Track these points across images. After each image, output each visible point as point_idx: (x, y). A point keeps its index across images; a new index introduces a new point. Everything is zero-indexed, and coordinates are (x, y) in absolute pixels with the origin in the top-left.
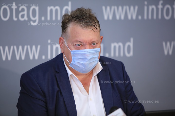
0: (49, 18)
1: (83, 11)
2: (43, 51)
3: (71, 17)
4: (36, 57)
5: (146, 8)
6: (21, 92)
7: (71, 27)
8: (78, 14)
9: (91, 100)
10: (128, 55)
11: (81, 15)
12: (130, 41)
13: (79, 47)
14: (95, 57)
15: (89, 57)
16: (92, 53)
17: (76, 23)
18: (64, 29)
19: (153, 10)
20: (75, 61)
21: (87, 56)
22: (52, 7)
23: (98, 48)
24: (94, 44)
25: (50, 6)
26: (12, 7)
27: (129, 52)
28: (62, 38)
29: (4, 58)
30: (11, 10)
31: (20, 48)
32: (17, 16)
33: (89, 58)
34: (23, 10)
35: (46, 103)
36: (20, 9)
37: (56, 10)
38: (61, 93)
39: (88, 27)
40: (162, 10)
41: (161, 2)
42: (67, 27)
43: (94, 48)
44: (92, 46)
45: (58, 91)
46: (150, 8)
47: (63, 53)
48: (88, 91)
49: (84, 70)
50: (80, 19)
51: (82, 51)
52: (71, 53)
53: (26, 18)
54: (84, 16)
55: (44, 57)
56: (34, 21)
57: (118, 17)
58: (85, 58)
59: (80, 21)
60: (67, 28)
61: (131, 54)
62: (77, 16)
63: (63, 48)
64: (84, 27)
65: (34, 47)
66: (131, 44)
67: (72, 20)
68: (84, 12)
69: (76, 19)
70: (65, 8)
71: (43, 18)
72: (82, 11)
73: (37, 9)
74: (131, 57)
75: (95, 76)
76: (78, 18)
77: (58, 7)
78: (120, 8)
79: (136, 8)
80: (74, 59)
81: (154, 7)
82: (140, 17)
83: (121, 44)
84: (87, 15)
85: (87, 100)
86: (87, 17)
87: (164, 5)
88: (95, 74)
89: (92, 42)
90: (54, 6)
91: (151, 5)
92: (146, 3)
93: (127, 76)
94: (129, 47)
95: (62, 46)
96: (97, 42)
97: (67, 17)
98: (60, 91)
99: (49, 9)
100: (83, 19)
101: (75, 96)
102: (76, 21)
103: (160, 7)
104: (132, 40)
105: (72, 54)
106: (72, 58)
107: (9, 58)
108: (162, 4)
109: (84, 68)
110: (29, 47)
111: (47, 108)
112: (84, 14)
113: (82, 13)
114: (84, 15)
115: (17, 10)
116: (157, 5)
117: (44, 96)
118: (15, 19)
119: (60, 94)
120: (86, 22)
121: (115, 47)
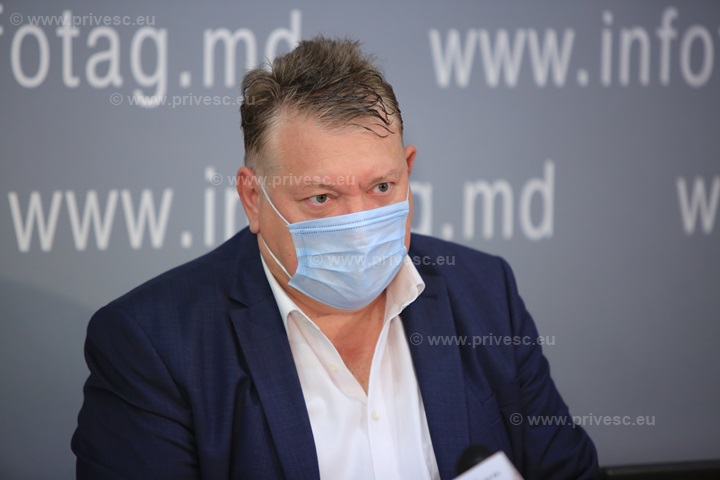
0: (209, 79)
1: (326, 55)
2: (186, 216)
3: (276, 84)
4: (157, 239)
5: (607, 38)
6: (89, 388)
7: (281, 124)
8: (306, 68)
9: (375, 419)
10: (532, 233)
11: (319, 72)
12: (541, 175)
13: (320, 208)
14: (393, 241)
15: (365, 244)
16: (379, 225)
17: (302, 107)
18: (251, 135)
19: (636, 45)
20: (310, 265)
21: (355, 242)
22: (223, 34)
23: (401, 201)
24: (383, 187)
25: (215, 27)
26: (60, 32)
27: (537, 220)
28: (247, 171)
29: (24, 243)
30: (56, 44)
31: (92, 199)
32: (79, 70)
33: (366, 249)
34: (103, 44)
35: (191, 430)
36: (92, 40)
37: (241, 46)
38: (253, 388)
39: (352, 121)
40: (676, 46)
41: (670, 14)
42: (264, 128)
43: (383, 202)
44: (375, 197)
45: (241, 383)
46: (627, 38)
47: (259, 231)
48: (364, 382)
49: (349, 297)
50: (314, 92)
51: (337, 221)
52: (290, 234)
53: (114, 77)
54: (332, 73)
55: (186, 240)
56: (150, 91)
57: (492, 77)
58: (350, 249)
59: (316, 101)
60: (265, 133)
61: (547, 227)
62: (300, 79)
63: (256, 210)
64: (336, 124)
65: (147, 198)
66: (547, 188)
67: (281, 97)
68: (329, 58)
69: (299, 90)
70: (278, 35)
71: (185, 79)
72: (322, 53)
73: (161, 38)
74: (544, 241)
75: (392, 321)
76: (307, 88)
77: (246, 35)
78: (502, 38)
79: (569, 37)
80: (306, 256)
81: (641, 34)
82: (583, 78)
83: (504, 188)
84: (344, 69)
85: (362, 419)
86: (342, 80)
87: (680, 26)
88: (394, 311)
89: (375, 181)
90: (233, 30)
91: (630, 26)
92: (608, 18)
93: (527, 319)
94: (537, 198)
95: (252, 202)
96: (392, 178)
97: (262, 86)
98: (247, 383)
99: (210, 39)
100: (326, 87)
101: (313, 402)
102: (299, 102)
103: (666, 33)
104: (550, 169)
105: (294, 236)
106: (299, 253)
107: (46, 242)
108: (675, 24)
109: (349, 288)
110: (126, 197)
111: (195, 450)
112: (327, 66)
113: (321, 65)
114: (330, 70)
115: (79, 43)
116: (652, 28)
117: (186, 402)
118: (71, 81)
119: (248, 392)
120: (340, 102)
121: (479, 200)
